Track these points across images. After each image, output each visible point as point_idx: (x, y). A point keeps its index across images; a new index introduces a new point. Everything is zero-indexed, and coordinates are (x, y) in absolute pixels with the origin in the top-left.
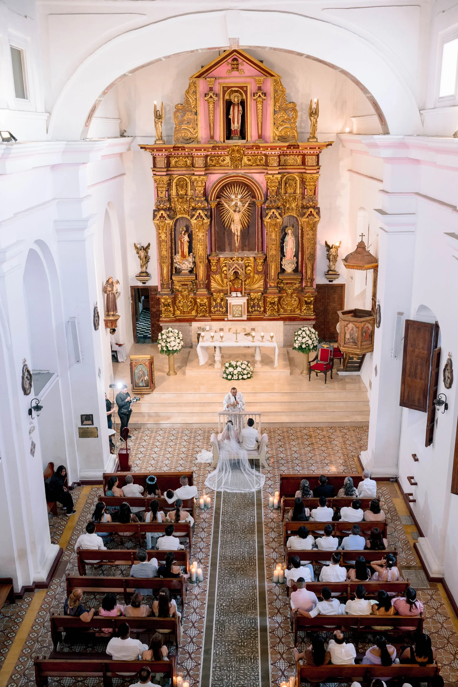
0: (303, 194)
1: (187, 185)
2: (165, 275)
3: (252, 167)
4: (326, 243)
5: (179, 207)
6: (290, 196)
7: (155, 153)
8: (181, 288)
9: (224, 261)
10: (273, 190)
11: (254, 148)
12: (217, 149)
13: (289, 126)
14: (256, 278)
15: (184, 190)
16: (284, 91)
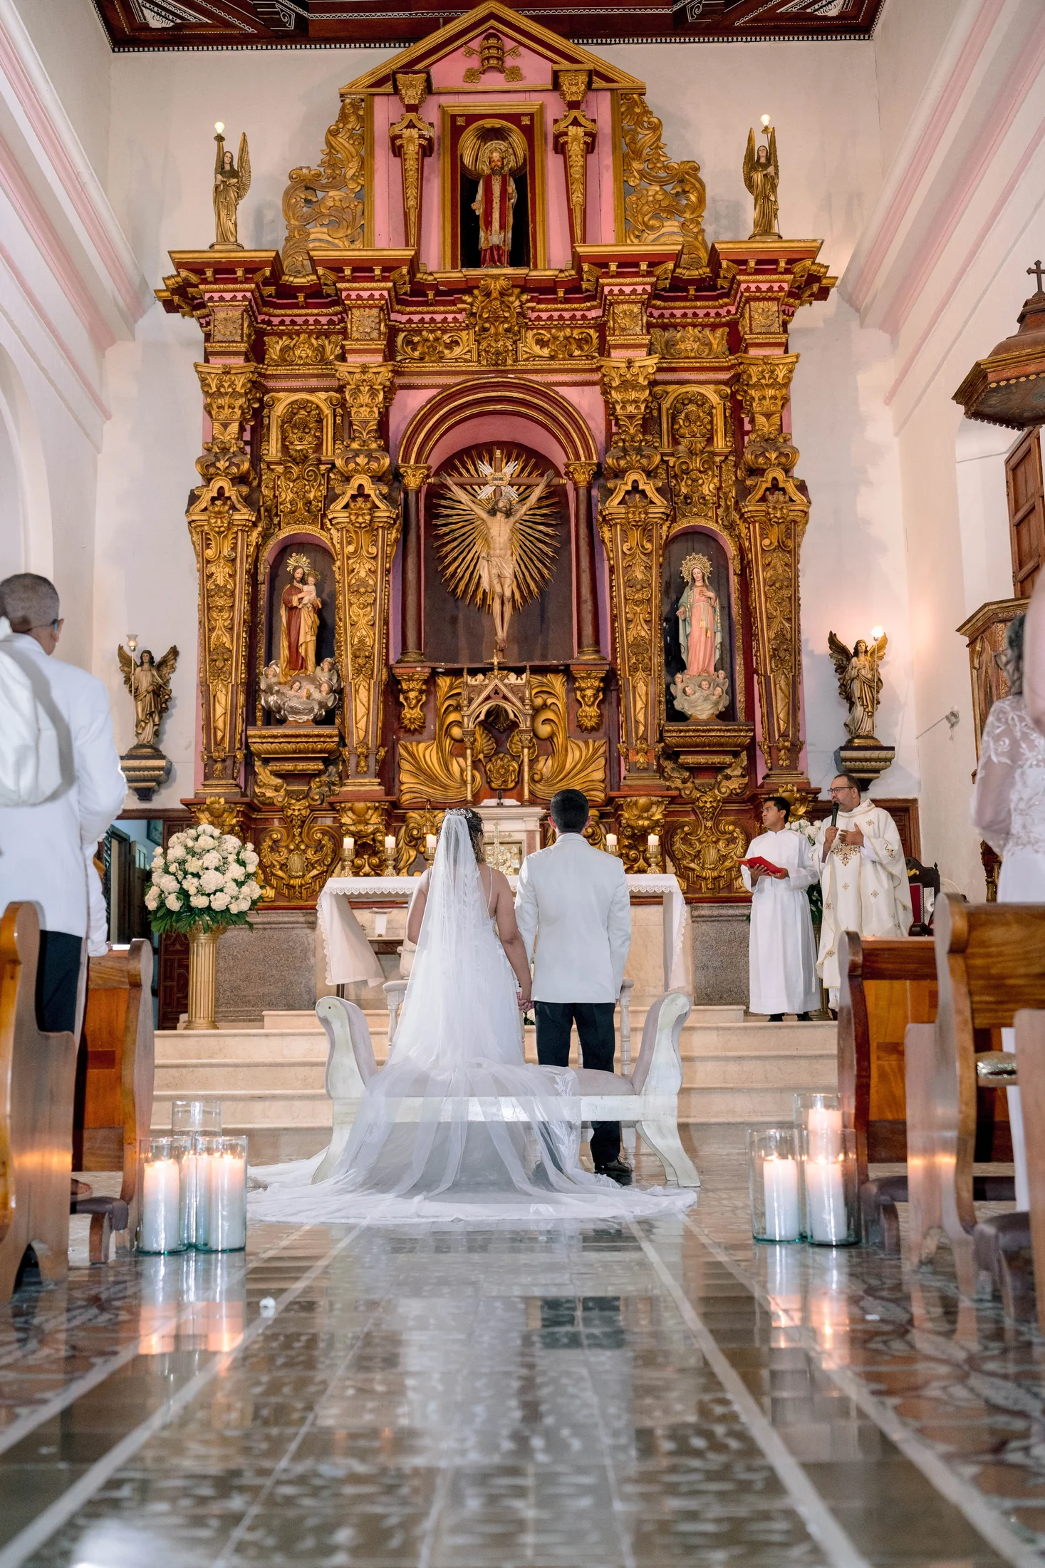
0: (738, 451)
1: (320, 421)
2: (220, 724)
3: (555, 365)
4: (832, 639)
5: (290, 496)
6: (691, 453)
7: (209, 291)
8: (282, 792)
9: (451, 687)
10: (631, 417)
11: (561, 293)
12: (431, 294)
13: (676, 230)
14: (574, 755)
15: (309, 438)
16: (656, 128)
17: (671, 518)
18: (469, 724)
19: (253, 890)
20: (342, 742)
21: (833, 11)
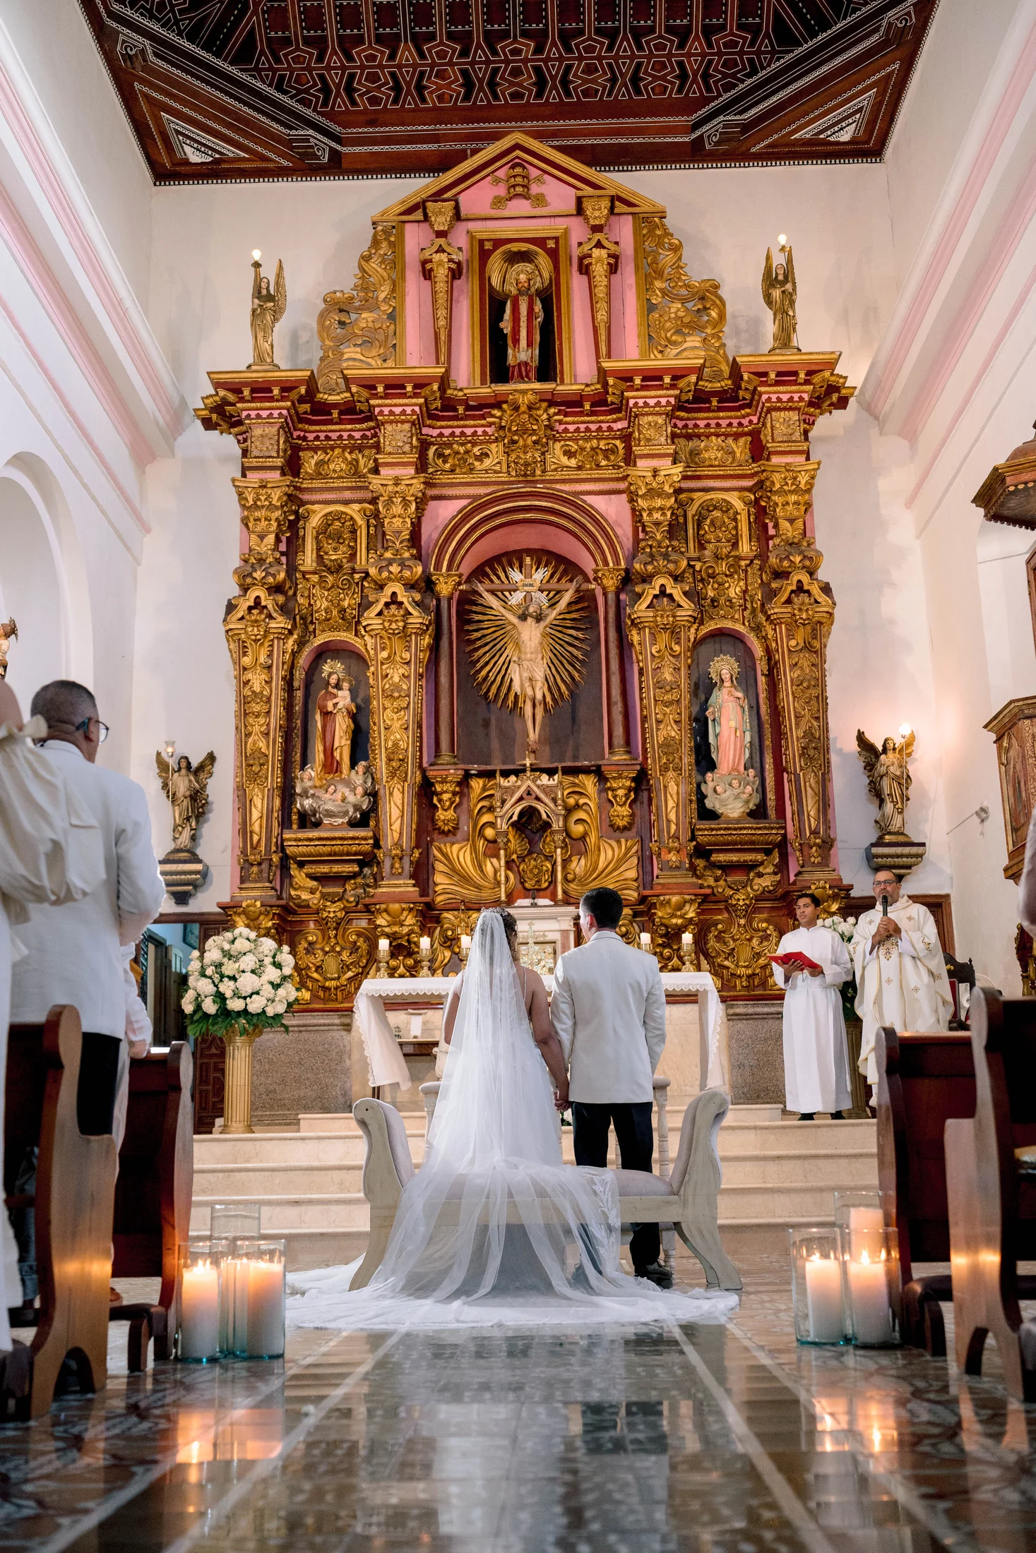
0: (763, 555)
1: (354, 532)
2: (256, 828)
3: (583, 474)
4: (861, 738)
5: (325, 604)
6: (717, 557)
7: (246, 409)
8: (318, 895)
9: (484, 789)
10: (657, 524)
11: (587, 406)
12: (461, 410)
13: (698, 344)
14: (608, 853)
15: (343, 548)
16: (677, 249)
17: (699, 620)
18: (502, 825)
19: (289, 992)
20: (377, 845)
21: (845, 136)
